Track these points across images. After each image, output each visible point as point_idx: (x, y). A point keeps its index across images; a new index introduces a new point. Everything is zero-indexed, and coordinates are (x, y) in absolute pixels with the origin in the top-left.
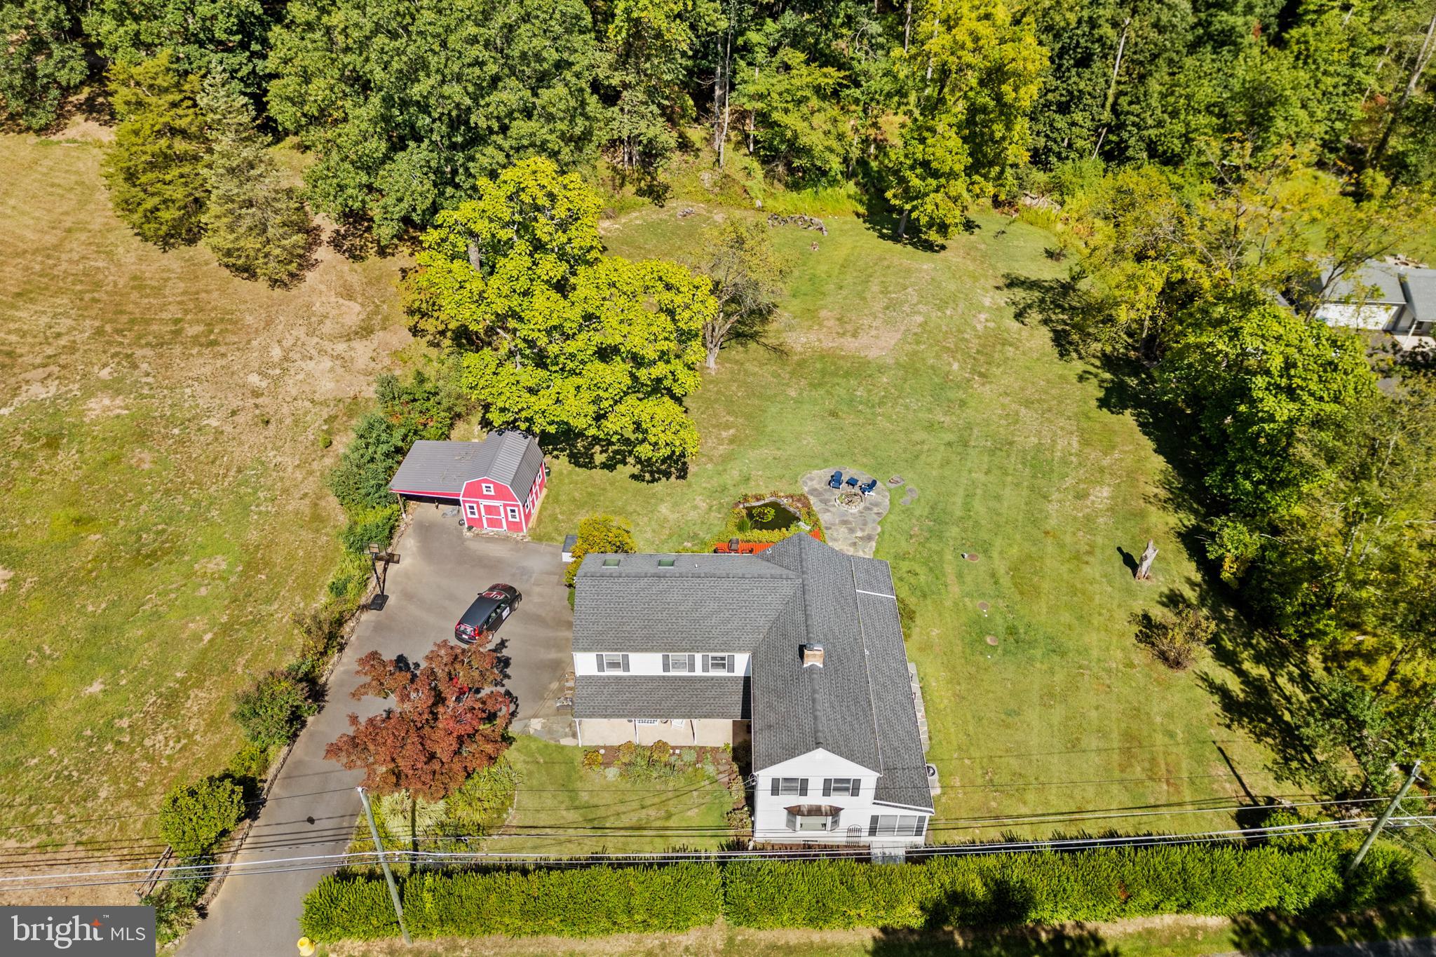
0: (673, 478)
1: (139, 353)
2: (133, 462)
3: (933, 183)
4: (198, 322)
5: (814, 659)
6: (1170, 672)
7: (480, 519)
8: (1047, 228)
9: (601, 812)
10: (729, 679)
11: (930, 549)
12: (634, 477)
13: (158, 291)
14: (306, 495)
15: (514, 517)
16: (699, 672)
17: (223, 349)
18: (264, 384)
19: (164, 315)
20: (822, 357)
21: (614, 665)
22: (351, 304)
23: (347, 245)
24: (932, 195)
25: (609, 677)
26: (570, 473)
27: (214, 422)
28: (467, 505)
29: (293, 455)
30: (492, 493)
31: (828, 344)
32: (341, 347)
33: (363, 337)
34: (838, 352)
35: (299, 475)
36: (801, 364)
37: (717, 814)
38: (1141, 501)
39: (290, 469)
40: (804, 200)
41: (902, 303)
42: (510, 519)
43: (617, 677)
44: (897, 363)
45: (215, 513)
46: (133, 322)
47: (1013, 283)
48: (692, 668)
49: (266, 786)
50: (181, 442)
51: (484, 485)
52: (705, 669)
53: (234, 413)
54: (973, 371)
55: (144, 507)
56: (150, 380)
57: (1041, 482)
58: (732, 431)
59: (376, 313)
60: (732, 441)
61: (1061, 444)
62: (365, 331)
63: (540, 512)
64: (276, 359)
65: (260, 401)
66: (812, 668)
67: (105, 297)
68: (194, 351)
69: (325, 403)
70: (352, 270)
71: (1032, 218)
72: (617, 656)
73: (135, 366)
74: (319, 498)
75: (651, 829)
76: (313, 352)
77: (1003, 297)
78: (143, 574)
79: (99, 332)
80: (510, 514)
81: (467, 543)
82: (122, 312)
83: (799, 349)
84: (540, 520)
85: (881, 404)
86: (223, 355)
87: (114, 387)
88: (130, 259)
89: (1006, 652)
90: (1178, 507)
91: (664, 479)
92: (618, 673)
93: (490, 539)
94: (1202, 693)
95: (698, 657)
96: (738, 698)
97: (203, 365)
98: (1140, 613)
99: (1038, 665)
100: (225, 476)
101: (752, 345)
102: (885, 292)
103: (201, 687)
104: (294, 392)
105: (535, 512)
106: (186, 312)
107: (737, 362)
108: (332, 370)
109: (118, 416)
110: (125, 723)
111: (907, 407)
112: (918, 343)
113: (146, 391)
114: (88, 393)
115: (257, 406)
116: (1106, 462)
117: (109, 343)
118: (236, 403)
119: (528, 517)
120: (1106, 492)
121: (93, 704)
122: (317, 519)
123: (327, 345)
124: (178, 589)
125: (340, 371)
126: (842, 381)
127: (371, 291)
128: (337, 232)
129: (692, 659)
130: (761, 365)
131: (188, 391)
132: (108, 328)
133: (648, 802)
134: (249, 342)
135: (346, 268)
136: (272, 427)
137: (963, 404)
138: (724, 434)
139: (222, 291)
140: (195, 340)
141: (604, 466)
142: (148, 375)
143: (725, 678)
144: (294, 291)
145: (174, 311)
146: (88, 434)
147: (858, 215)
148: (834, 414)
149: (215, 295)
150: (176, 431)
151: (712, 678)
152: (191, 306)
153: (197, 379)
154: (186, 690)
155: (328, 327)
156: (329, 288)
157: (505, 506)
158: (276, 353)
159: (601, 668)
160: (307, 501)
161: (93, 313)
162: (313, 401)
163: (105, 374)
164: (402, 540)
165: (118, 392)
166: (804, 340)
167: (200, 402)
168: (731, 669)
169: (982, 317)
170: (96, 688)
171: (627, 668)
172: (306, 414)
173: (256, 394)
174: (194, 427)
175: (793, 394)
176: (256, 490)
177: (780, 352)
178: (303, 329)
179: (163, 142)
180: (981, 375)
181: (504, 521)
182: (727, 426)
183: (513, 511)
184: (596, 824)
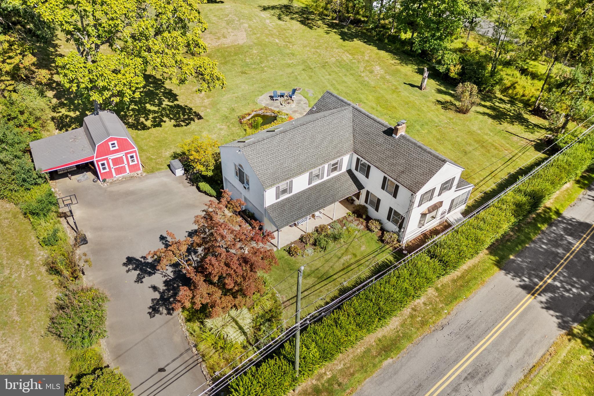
0: (197, 120)
5: (402, 130)
6: (465, 115)
7: (110, 171)
9: (323, 271)
12: (175, 126)
15: (133, 161)
16: (325, 178)
20: (218, 50)
21: (284, 191)
25: (283, 201)
28: (100, 163)
30: (117, 148)
34: (223, 46)
37: (374, 243)
38: (393, 66)
41: (233, 21)
42: (131, 163)
43: (286, 199)
44: (254, 43)
48: (322, 177)
51: (110, 143)
52: (328, 174)
54: (285, 41)
57: (352, 72)
61: (344, 57)
72: (283, 185)
75: (352, 264)
80: (130, 160)
81: (109, 189)
91: (192, 122)
92: (286, 196)
93: (121, 182)
94: (481, 117)
95: (326, 167)
96: (351, 181)
98: (435, 101)
112: (255, 34)
116: (367, 58)
120: (378, 68)
129: (323, 169)
133: (339, 254)
137: (293, 54)
141: (154, 126)
143: (340, 176)
151: (332, 178)
157: (126, 154)
159: (278, 197)
168: (341, 169)
169: (268, 21)
171: (291, 191)
180: (289, 42)
181: (127, 167)
183: (132, 157)
184: (325, 277)
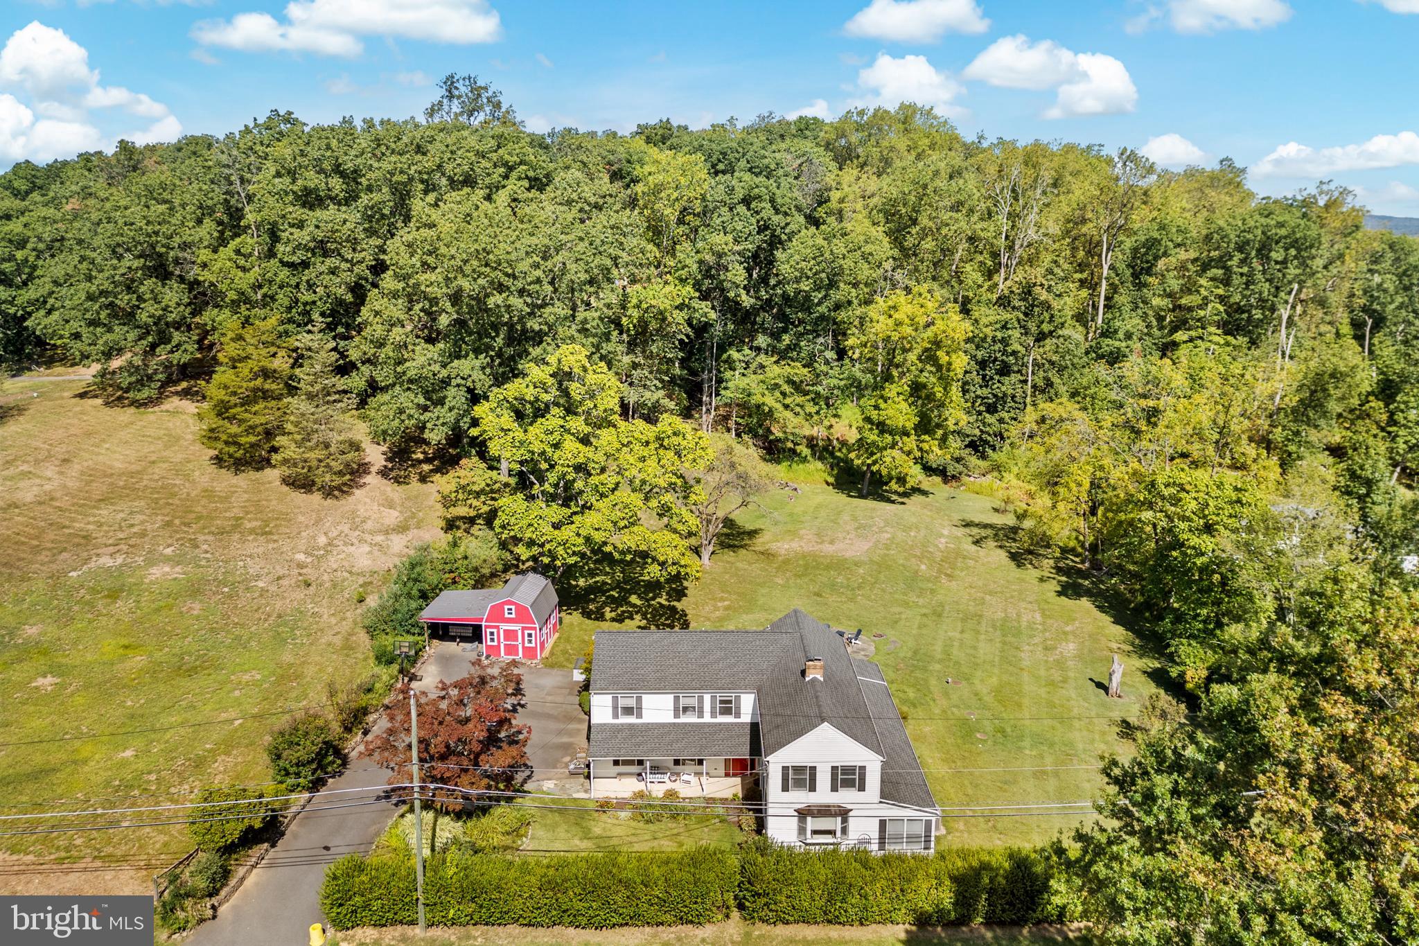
0: (677, 629)
1: (201, 538)
2: (184, 609)
3: (889, 439)
4: (256, 519)
5: (815, 674)
7: (499, 646)
8: (991, 495)
9: (614, 842)
10: (736, 724)
11: (916, 678)
12: (639, 627)
13: (226, 499)
14: (338, 633)
15: (530, 641)
16: (707, 718)
17: (275, 538)
18: (309, 560)
19: (227, 514)
20: (804, 557)
21: (628, 711)
22: (391, 511)
23: (393, 474)
24: (889, 451)
25: (622, 725)
26: (580, 624)
27: (261, 584)
28: (488, 630)
29: (330, 608)
30: (513, 616)
31: (807, 548)
32: (379, 538)
33: (399, 532)
34: (818, 553)
35: (333, 621)
36: (786, 562)
38: (1106, 651)
39: (325, 616)
40: (780, 471)
41: (871, 526)
42: (527, 645)
44: (871, 560)
45: (254, 644)
46: (199, 518)
47: (968, 525)
48: (701, 715)
49: (286, 821)
50: (230, 597)
51: (506, 607)
52: (713, 715)
53: (279, 578)
54: (939, 571)
55: (190, 639)
56: (208, 555)
57: (1010, 639)
58: (726, 603)
59: (413, 518)
60: (727, 608)
61: (1024, 619)
62: (402, 529)
63: (553, 648)
64: (321, 544)
65: (304, 571)
66: (814, 680)
67: (178, 502)
68: (250, 538)
69: (362, 574)
70: (393, 490)
71: (977, 489)
73: (197, 547)
74: (350, 635)
76: (355, 541)
77: (961, 532)
78: (185, 682)
79: (168, 524)
80: (526, 638)
82: (191, 512)
83: (783, 552)
84: (552, 653)
85: (859, 588)
86: (275, 541)
87: (174, 561)
88: (206, 479)
89: (995, 743)
90: (1141, 657)
91: (668, 629)
92: (631, 720)
95: (707, 698)
96: (745, 740)
97: (255, 546)
98: (1118, 719)
99: (1027, 752)
100: (266, 620)
101: (743, 552)
102: (855, 519)
103: (228, 754)
104: (335, 566)
105: (548, 646)
106: (247, 513)
107: (728, 562)
108: (370, 553)
109: (175, 579)
110: (153, 777)
111: (884, 591)
112: (888, 549)
113: (203, 563)
114: (150, 562)
115: (300, 574)
116: (1068, 629)
117: (176, 532)
118: (281, 572)
119: (542, 644)
120: (1071, 646)
121: (124, 764)
122: (348, 647)
123: (368, 537)
124: (214, 691)
125: (376, 553)
126: (825, 573)
127: (408, 504)
128: (385, 467)
129: (701, 700)
130: (750, 564)
131: (241, 564)
132: (177, 522)
133: (660, 834)
134: (299, 533)
135: (389, 489)
136: (312, 589)
137: (932, 591)
138: (719, 604)
139: (280, 500)
140: (252, 531)
141: (613, 620)
142: (207, 552)
143: (732, 724)
144: (343, 502)
145: (237, 512)
146: (147, 590)
147: (828, 484)
148: (819, 595)
149: (274, 502)
150: (226, 590)
151: (720, 724)
152: (252, 509)
153: (250, 556)
154: (214, 756)
155: (369, 525)
156: (373, 500)
157: (523, 629)
158: (322, 540)
159: (616, 716)
160: (339, 636)
161: (166, 511)
162: (350, 573)
163: (169, 551)
164: (424, 667)
165: (178, 563)
166: (786, 546)
167: (251, 571)
168: (738, 715)
169: (943, 540)
170: (129, 753)
171: (640, 716)
172: (344, 581)
173: (301, 566)
174: (242, 587)
175: (780, 582)
176: (293, 630)
177: (767, 555)
178: (348, 526)
179: (259, 382)
180: (947, 575)
181: (520, 646)
182: (722, 599)
183: (530, 635)
